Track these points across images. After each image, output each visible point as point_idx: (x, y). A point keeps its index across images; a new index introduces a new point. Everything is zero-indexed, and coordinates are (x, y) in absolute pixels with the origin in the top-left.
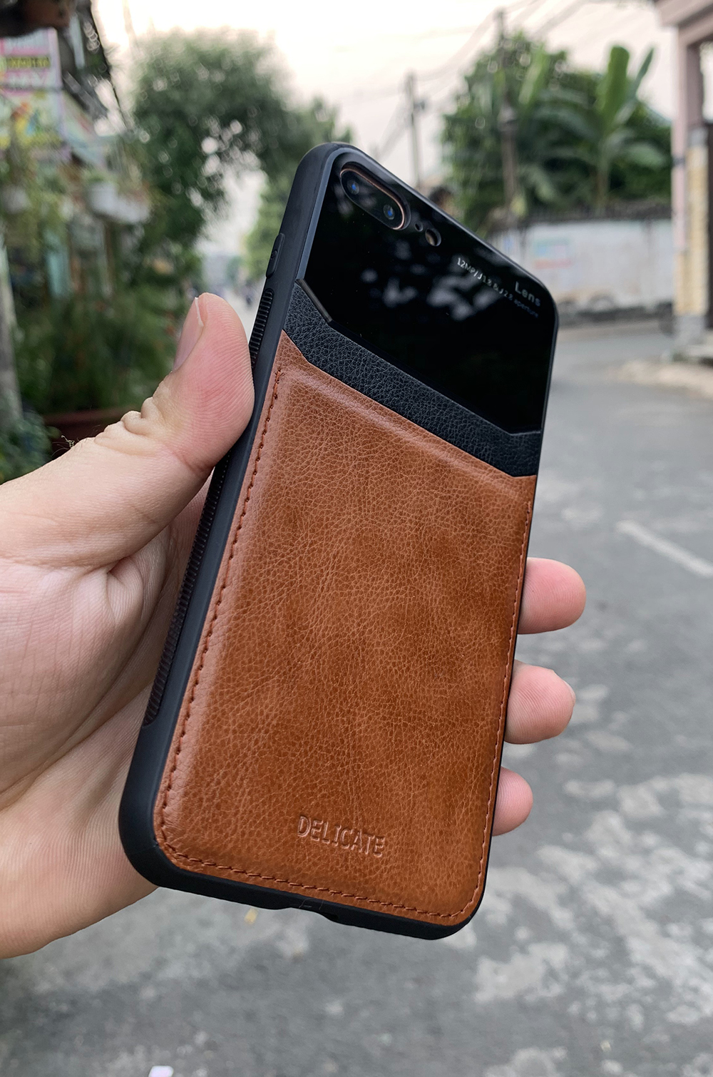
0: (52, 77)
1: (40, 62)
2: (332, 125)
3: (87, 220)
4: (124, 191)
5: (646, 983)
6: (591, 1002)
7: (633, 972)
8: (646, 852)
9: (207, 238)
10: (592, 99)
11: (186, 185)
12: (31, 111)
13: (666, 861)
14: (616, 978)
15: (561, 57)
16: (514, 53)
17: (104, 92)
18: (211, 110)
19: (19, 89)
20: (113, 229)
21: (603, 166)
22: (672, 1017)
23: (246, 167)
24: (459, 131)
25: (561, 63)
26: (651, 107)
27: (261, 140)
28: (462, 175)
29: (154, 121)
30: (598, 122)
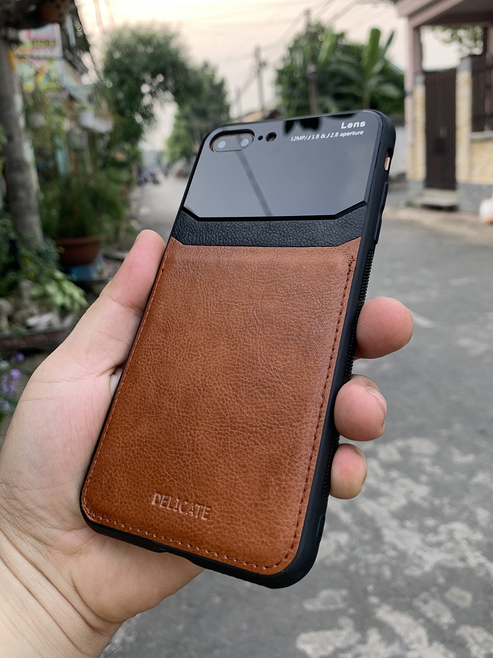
0: (57, 51)
1: (51, 43)
2: (213, 76)
3: (78, 131)
4: (98, 115)
5: (392, 553)
6: (361, 564)
7: (386, 547)
8: (392, 481)
9: (145, 140)
10: (359, 59)
11: (133, 110)
12: (46, 71)
13: (404, 486)
14: (375, 551)
15: (341, 36)
16: (316, 33)
17: (86, 59)
18: (145, 69)
19: (39, 58)
20: (93, 136)
21: (366, 96)
22: (408, 572)
23: (166, 101)
24: (285, 79)
25: (342, 39)
26: (393, 63)
27: (174, 85)
28: (287, 103)
29: (115, 75)
30: (363, 72)
